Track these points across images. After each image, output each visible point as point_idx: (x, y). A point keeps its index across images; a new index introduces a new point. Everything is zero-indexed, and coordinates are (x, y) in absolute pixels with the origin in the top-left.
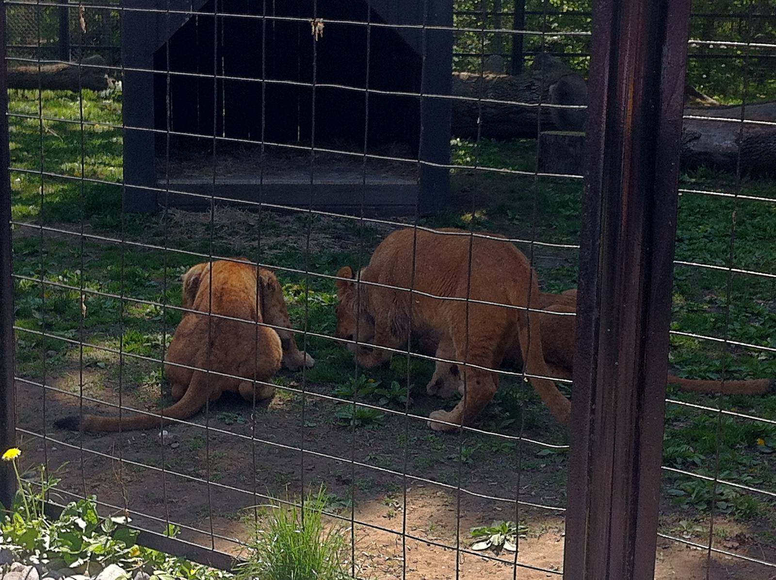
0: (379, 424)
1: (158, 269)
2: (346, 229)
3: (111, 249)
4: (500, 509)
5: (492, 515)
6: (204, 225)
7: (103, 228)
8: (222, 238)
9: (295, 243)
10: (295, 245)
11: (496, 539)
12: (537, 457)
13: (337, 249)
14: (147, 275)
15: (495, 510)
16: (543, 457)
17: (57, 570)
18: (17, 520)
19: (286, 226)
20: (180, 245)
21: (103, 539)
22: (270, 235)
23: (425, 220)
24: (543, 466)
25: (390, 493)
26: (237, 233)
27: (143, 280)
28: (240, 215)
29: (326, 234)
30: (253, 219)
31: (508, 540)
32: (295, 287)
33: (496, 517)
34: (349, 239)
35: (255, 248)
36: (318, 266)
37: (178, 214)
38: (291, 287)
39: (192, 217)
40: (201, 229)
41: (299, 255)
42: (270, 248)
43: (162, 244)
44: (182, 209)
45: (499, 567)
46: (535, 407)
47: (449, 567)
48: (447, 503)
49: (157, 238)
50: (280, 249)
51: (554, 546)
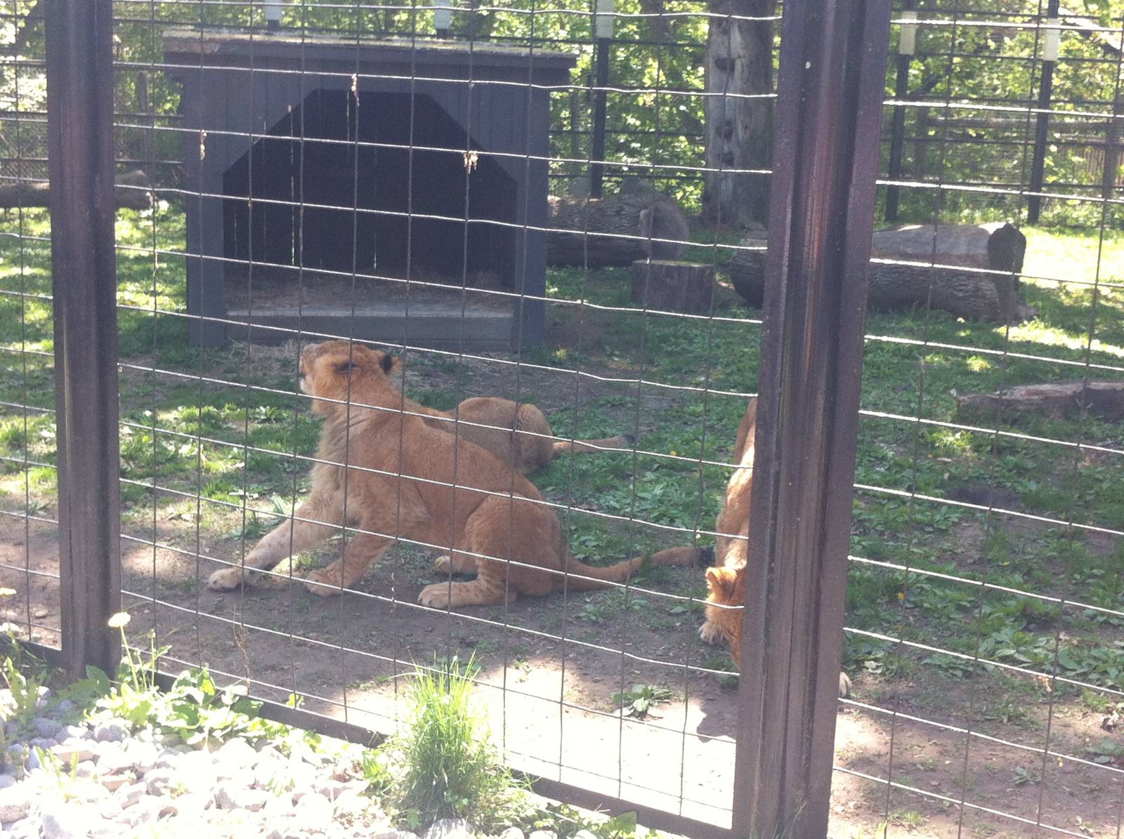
1: (236, 410)
2: (435, 366)
4: (639, 672)
5: (631, 679)
6: (280, 361)
11: (639, 704)
12: (670, 614)
13: (428, 388)
14: (223, 416)
15: (635, 673)
16: (677, 615)
17: (174, 746)
18: (125, 692)
21: (225, 712)
23: (518, 356)
24: (678, 624)
25: (519, 656)
29: (413, 370)
31: (652, 706)
33: (635, 680)
34: (438, 376)
37: (250, 349)
39: (264, 352)
40: (277, 366)
44: (254, 343)
48: (580, 666)
49: (229, 375)
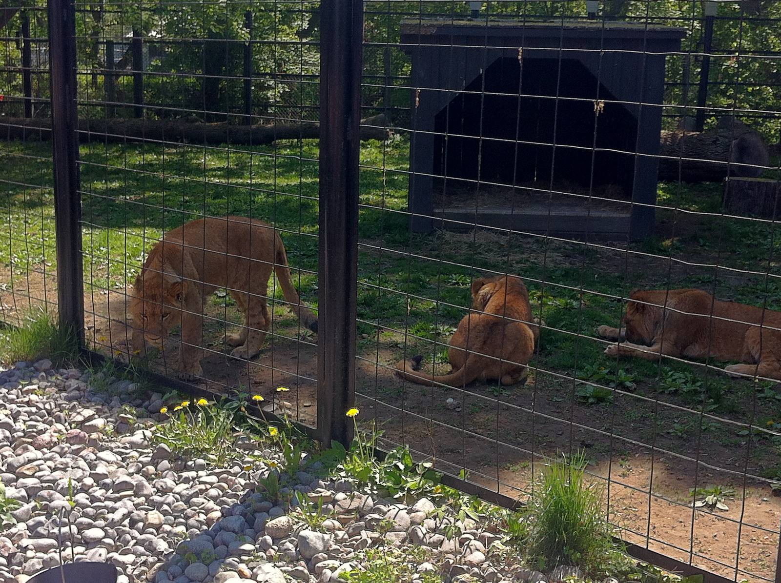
0: (610, 403)
1: (436, 276)
2: (574, 249)
3: (400, 259)
4: (712, 475)
5: (705, 480)
6: (467, 243)
7: (393, 243)
8: (480, 253)
9: (535, 259)
10: (536, 261)
11: (710, 499)
12: (738, 436)
13: (568, 265)
14: (428, 280)
15: (708, 475)
16: (743, 436)
17: (383, 498)
18: (355, 460)
19: (528, 246)
20: (450, 258)
21: (418, 479)
22: (516, 252)
23: (634, 244)
24: (743, 443)
25: (623, 457)
26: (491, 250)
27: (426, 284)
28: (494, 237)
29: (558, 253)
30: (503, 241)
31: (720, 501)
32: (539, 294)
33: (708, 481)
34: (576, 257)
35: (506, 262)
36: (554, 277)
37: (448, 235)
38: (535, 293)
39: (458, 237)
40: (465, 246)
41: (539, 269)
42: (517, 263)
43: (437, 257)
44: (451, 231)
45: (713, 521)
46: (733, 396)
47: (673, 519)
48: (668, 468)
49: (433, 252)
50: (524, 264)
51: (757, 508)
